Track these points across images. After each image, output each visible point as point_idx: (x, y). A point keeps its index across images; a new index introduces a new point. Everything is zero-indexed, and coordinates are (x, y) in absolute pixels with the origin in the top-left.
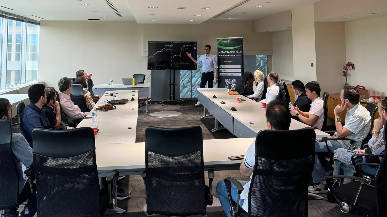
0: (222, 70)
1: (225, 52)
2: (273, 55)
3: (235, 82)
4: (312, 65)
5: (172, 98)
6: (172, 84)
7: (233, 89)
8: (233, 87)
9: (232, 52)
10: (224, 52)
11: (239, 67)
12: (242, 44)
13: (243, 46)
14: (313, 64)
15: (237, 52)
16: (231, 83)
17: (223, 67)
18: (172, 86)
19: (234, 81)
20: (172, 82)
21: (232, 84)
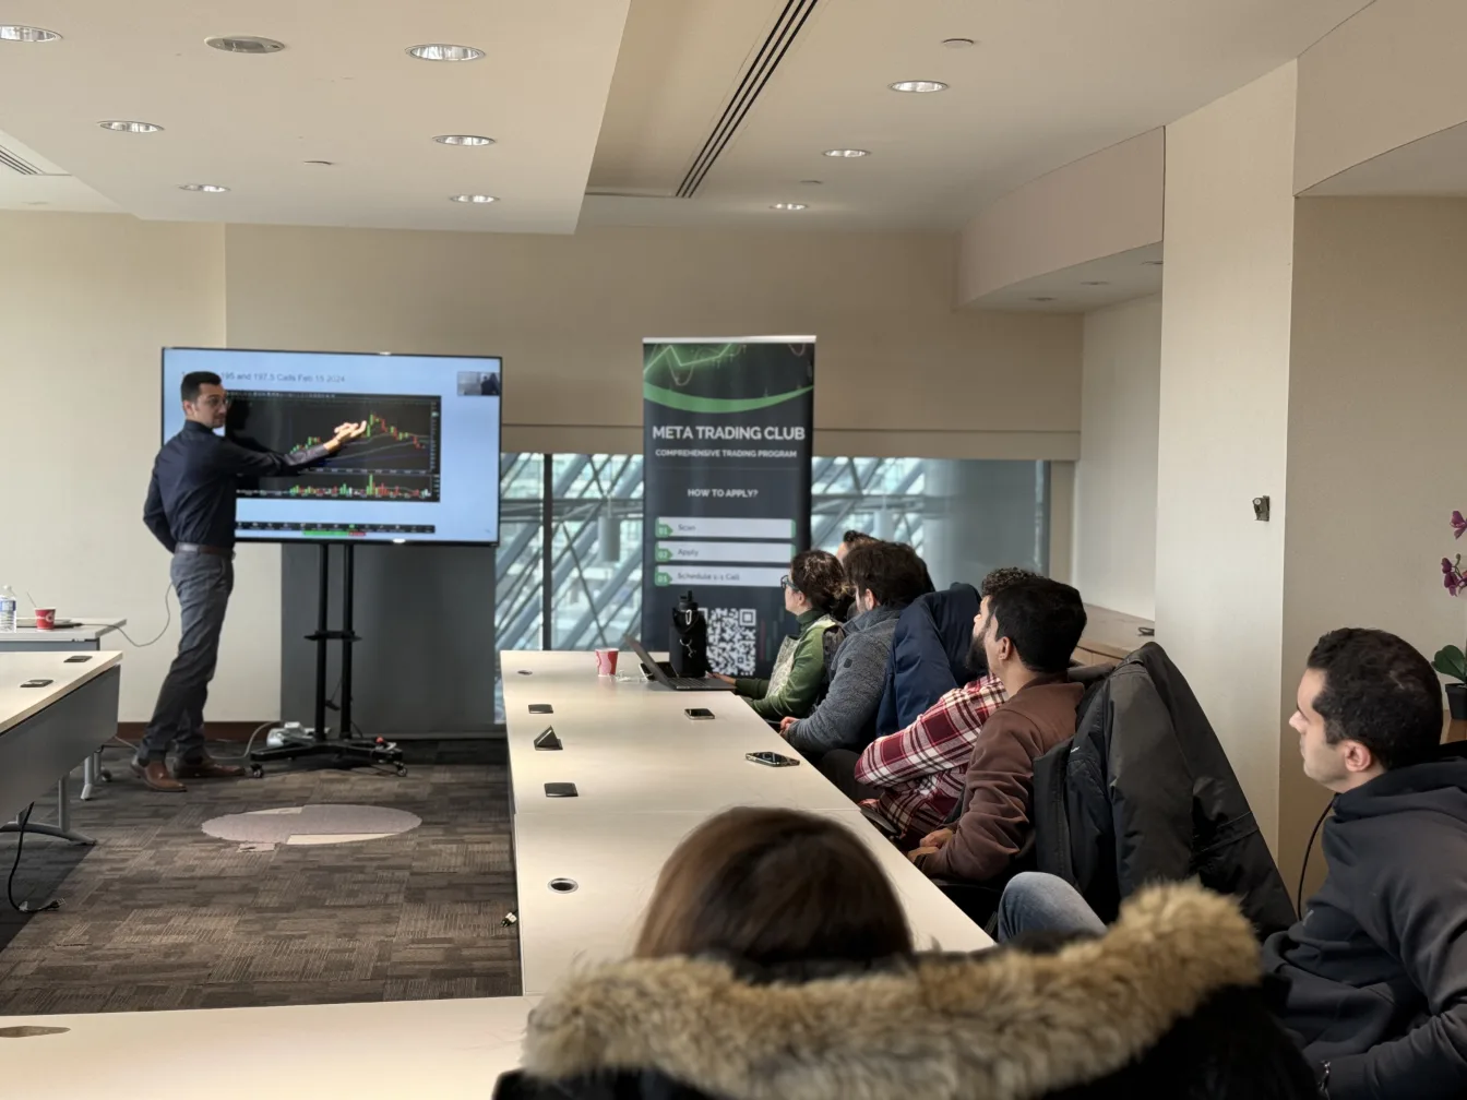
0: (675, 550)
1: (695, 433)
2: (1079, 459)
3: (750, 628)
4: (1262, 509)
5: (332, 725)
6: (334, 635)
7: (740, 670)
8: (741, 660)
9: (739, 433)
10: (688, 433)
11: (785, 528)
12: (810, 382)
13: (810, 396)
14: (1266, 501)
15: (771, 433)
16: (723, 631)
17: (681, 528)
18: (335, 647)
19: (748, 617)
20: (335, 623)
21: (731, 641)
